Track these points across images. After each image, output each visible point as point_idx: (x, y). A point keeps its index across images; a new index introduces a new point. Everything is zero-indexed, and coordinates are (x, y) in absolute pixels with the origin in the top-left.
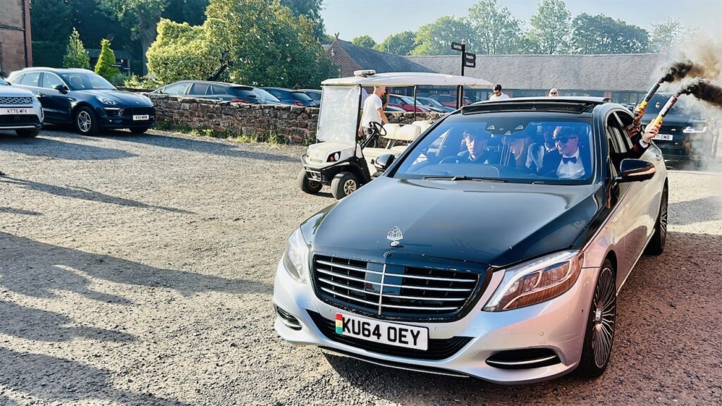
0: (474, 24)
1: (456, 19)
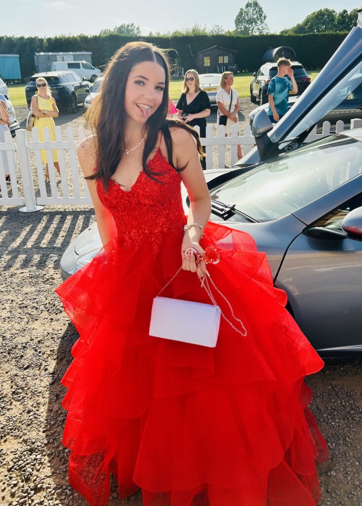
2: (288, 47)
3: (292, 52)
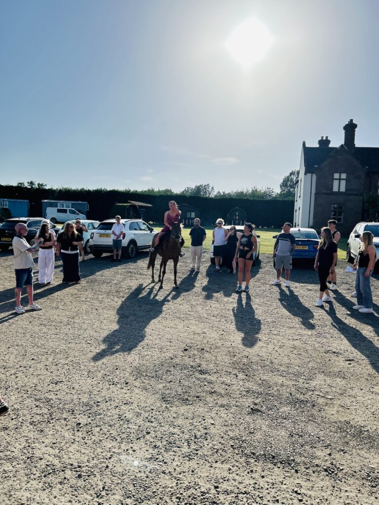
2: (240, 209)
3: (243, 212)
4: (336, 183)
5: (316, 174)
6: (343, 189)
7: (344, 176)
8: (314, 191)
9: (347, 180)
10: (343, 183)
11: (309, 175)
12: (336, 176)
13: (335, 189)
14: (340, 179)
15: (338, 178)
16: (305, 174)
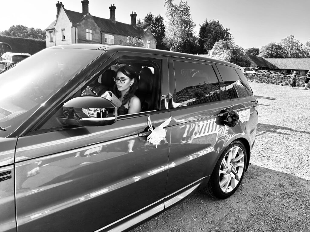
0: (283, 46)
1: (276, 44)
2: (6, 43)
3: (9, 46)
4: (87, 34)
5: (77, 28)
6: (91, 39)
7: (91, 31)
8: (77, 39)
9: (92, 34)
10: (91, 35)
11: (74, 28)
12: (87, 31)
13: (87, 39)
14: (89, 33)
15: (88, 32)
16: (72, 27)
